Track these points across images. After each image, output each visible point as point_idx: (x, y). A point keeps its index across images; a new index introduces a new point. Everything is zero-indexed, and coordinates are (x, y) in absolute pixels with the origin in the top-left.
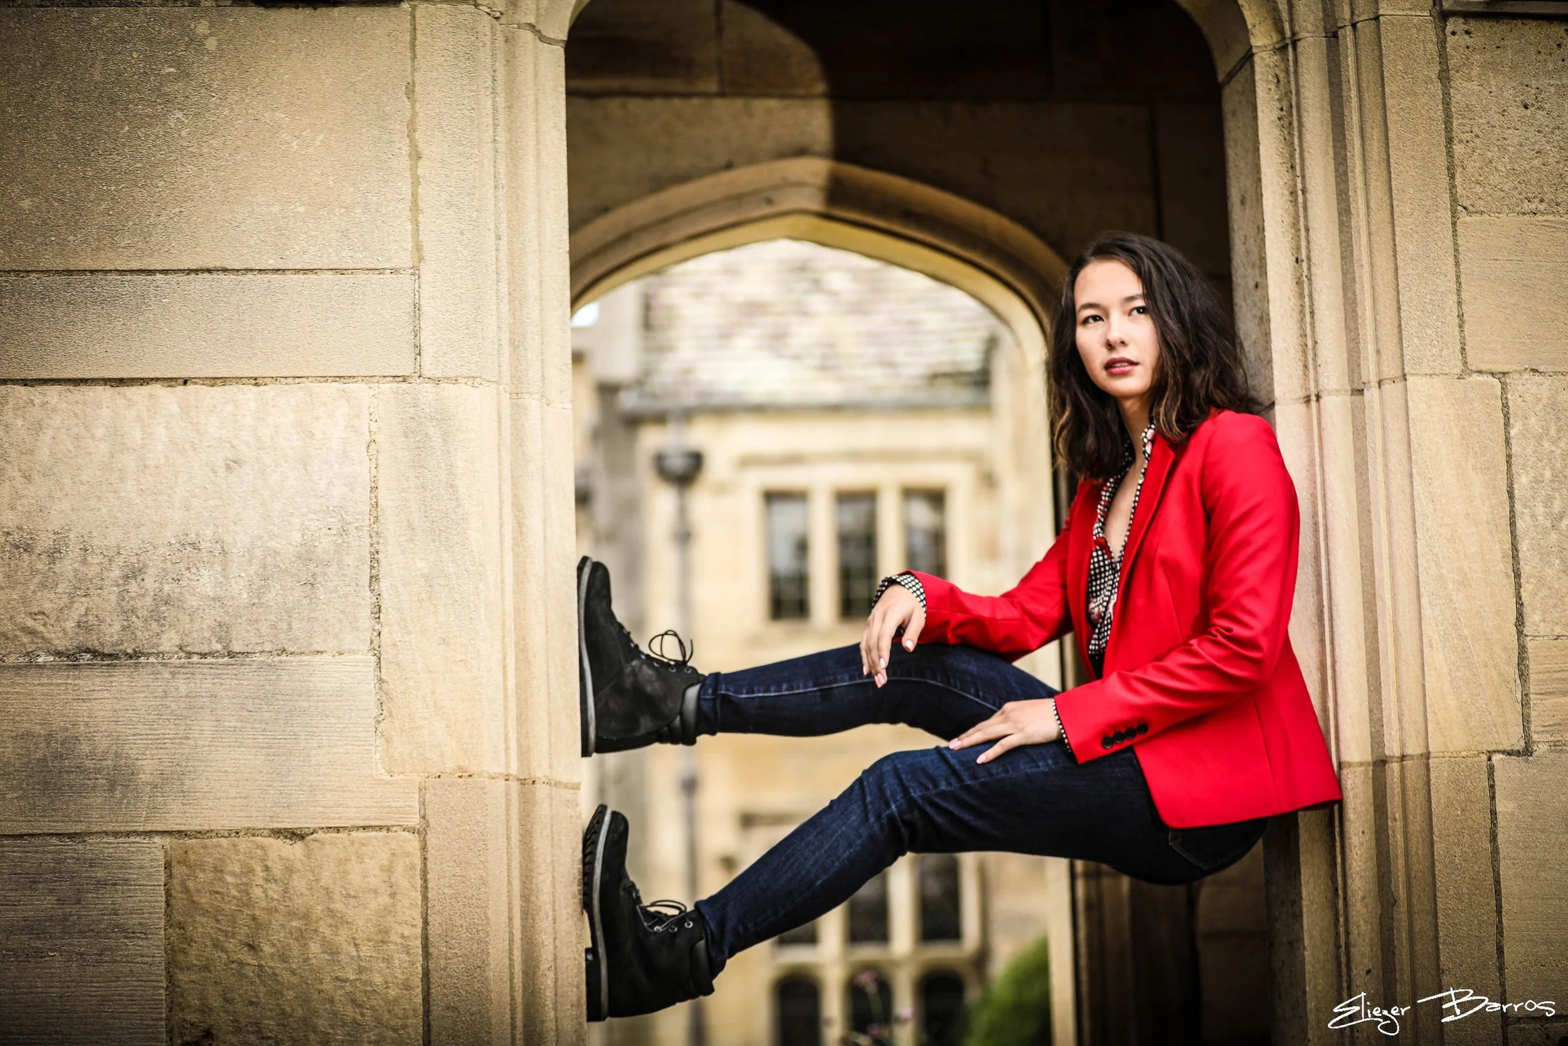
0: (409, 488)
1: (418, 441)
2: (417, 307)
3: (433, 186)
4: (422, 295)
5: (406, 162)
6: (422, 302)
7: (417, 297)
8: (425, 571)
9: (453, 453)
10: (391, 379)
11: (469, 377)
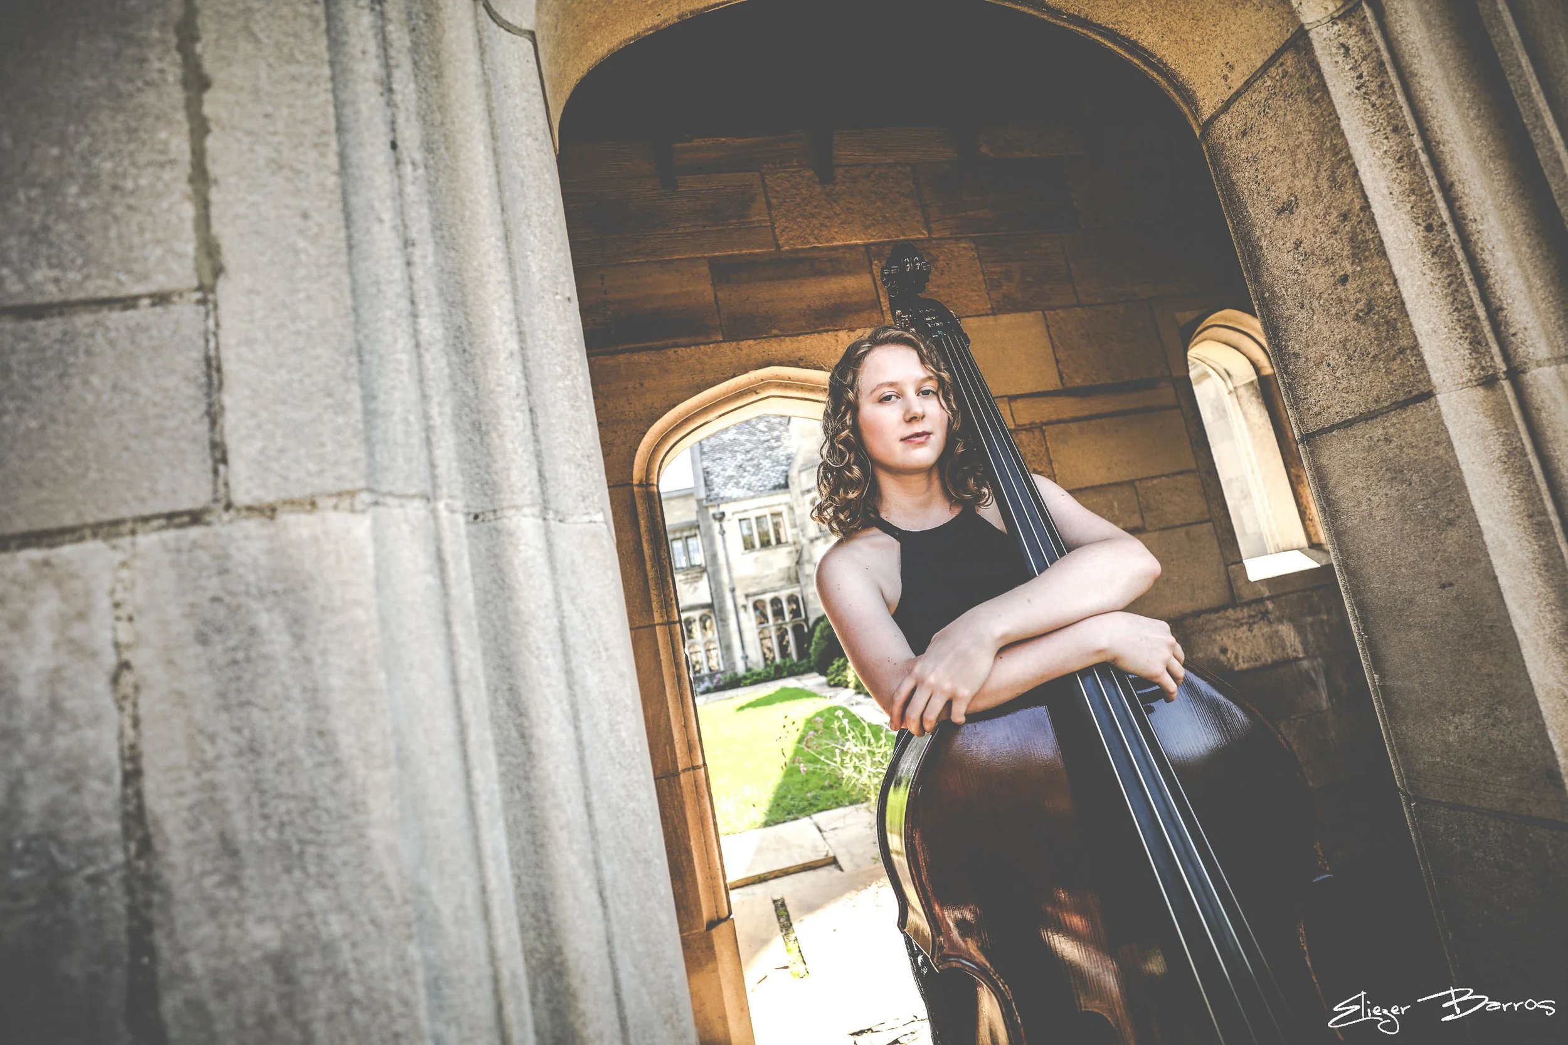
0: (219, 757)
1: (235, 649)
2: (212, 367)
3: (239, 135)
4: (222, 340)
5: (178, 95)
6: (225, 354)
7: (212, 345)
8: (275, 945)
9: (318, 660)
10: (162, 522)
11: (340, 494)
